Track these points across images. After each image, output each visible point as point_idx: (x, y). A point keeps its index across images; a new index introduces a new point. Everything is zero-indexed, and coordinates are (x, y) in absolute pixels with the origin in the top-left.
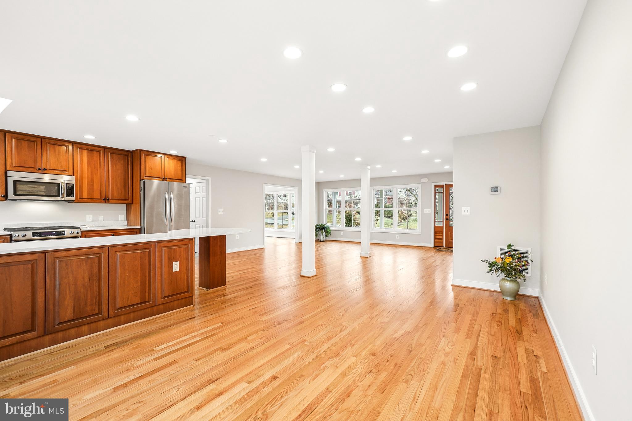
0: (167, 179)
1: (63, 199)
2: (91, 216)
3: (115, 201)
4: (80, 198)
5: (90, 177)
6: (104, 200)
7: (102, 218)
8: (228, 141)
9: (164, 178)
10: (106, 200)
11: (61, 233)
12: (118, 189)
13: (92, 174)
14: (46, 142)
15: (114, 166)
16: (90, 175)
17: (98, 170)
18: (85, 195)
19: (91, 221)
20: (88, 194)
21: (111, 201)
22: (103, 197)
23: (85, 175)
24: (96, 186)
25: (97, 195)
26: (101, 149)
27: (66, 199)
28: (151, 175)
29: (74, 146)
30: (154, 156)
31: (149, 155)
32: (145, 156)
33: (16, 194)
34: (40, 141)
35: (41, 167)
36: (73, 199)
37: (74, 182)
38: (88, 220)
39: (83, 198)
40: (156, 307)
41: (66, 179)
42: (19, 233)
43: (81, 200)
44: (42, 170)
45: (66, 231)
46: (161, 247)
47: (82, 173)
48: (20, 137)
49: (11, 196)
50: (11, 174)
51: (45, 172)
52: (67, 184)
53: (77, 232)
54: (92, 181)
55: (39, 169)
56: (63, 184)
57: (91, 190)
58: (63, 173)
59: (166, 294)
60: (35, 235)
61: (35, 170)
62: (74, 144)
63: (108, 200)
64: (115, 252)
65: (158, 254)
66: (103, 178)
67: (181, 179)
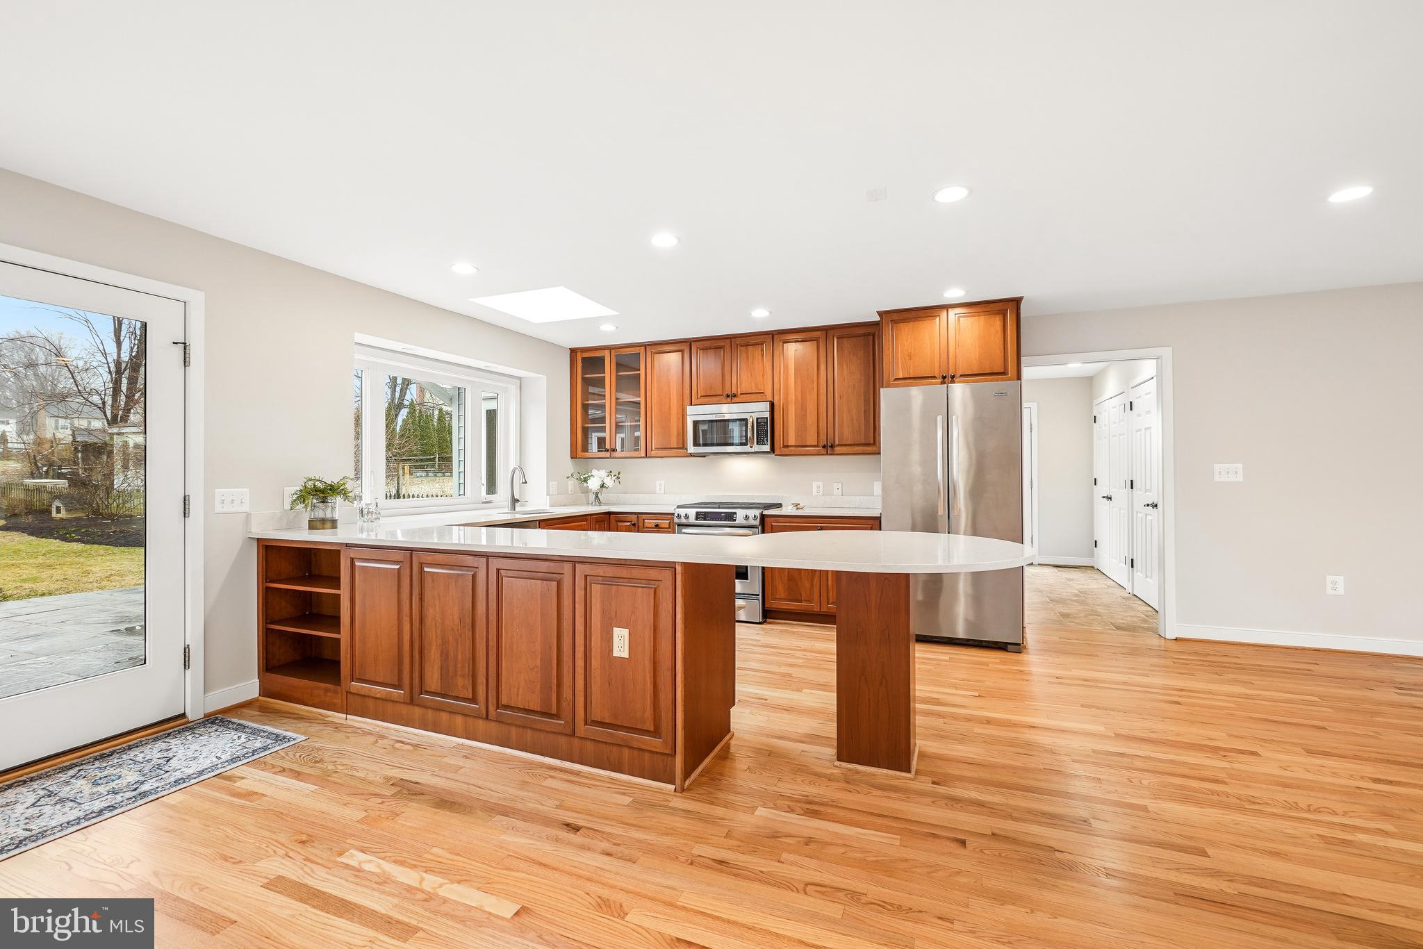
0: (953, 377)
1: (752, 450)
2: (820, 484)
3: (844, 449)
4: (784, 447)
5: (800, 399)
6: (824, 447)
7: (840, 489)
9: (944, 378)
10: (829, 448)
11: (731, 516)
12: (853, 420)
13: (803, 392)
14: (737, 344)
15: (845, 367)
16: (800, 395)
17: (813, 383)
19: (821, 493)
20: (797, 436)
21: (838, 449)
22: (823, 442)
23: (792, 397)
24: (811, 419)
25: (811, 440)
26: (820, 332)
27: (756, 448)
28: (909, 373)
29: (775, 341)
30: (917, 319)
31: (905, 321)
32: (895, 325)
33: (696, 444)
34: (729, 344)
35: (729, 393)
36: (767, 448)
37: (767, 415)
38: (815, 493)
39: (788, 446)
40: (576, 741)
41: (759, 410)
42: (682, 512)
43: (786, 451)
44: (731, 397)
45: (740, 514)
46: (586, 576)
47: (787, 394)
48: (707, 344)
49: (691, 449)
50: (690, 409)
51: (735, 400)
52: (757, 419)
53: (755, 516)
54: (802, 408)
55: (728, 396)
56: (751, 420)
57: (802, 429)
58: (759, 397)
59: (597, 715)
60: (698, 516)
61: (723, 399)
62: (775, 336)
63: (832, 446)
64: (498, 570)
65: (580, 594)
66: (823, 398)
67: (1003, 371)
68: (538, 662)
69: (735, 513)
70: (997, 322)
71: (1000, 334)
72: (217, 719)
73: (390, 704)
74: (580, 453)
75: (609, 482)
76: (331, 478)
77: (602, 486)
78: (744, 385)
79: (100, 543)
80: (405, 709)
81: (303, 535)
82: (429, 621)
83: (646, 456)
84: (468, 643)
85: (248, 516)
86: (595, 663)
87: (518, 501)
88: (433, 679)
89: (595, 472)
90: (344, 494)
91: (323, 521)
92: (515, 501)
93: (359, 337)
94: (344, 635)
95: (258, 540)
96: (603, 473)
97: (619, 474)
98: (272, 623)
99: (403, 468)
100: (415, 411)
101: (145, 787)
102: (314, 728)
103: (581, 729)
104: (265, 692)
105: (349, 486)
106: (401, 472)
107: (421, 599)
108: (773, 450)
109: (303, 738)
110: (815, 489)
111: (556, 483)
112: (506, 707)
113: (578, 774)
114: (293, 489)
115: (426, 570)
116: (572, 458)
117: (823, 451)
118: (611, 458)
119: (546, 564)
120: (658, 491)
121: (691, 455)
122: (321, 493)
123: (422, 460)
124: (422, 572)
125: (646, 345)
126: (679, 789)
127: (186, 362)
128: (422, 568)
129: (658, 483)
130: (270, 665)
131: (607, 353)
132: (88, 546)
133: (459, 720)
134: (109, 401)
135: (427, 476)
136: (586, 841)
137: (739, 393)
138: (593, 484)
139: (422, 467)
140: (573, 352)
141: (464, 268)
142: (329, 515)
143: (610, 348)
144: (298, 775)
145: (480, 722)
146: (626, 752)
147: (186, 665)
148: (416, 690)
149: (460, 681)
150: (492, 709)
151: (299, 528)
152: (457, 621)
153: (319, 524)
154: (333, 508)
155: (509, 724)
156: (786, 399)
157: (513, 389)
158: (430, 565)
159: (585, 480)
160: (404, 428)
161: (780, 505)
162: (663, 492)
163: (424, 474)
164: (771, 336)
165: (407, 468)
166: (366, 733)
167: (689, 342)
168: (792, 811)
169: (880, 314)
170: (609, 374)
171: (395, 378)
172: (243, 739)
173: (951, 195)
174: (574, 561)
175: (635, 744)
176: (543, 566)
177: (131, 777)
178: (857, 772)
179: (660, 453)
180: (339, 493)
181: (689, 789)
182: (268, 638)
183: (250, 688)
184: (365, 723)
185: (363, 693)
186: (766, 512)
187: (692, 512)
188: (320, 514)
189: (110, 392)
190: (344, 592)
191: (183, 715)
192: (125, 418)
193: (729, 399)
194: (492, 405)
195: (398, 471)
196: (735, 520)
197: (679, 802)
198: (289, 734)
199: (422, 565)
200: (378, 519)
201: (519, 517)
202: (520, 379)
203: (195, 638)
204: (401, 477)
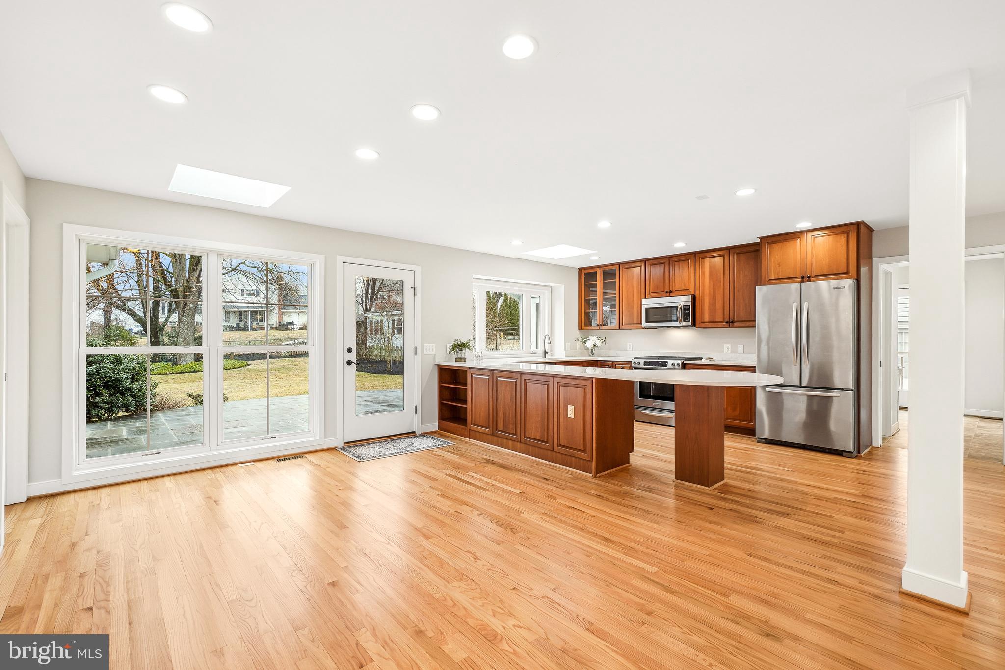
0: (809, 277)
1: (682, 325)
2: (729, 346)
3: (741, 324)
4: (702, 322)
5: (712, 293)
6: (727, 322)
7: (743, 349)
8: (756, 190)
9: (803, 278)
10: (730, 323)
12: (746, 306)
13: (714, 289)
14: (674, 261)
15: (741, 272)
16: (712, 291)
18: (706, 319)
19: (729, 352)
20: (710, 316)
21: (736, 324)
22: (727, 319)
23: (707, 292)
24: (719, 305)
25: (719, 318)
26: (725, 251)
27: (684, 323)
28: (778, 276)
29: (696, 258)
30: (785, 241)
31: (776, 242)
32: (769, 245)
33: (647, 321)
34: (668, 262)
35: (668, 290)
36: (690, 323)
37: (690, 303)
38: (725, 351)
39: (704, 322)
40: (554, 453)
41: (683, 300)
42: (637, 361)
43: (703, 325)
44: (669, 293)
45: (670, 362)
46: (558, 383)
47: (703, 290)
48: (655, 262)
49: (644, 324)
50: (644, 301)
51: (671, 294)
52: (684, 306)
53: (678, 364)
54: (713, 298)
55: (667, 292)
56: (680, 306)
57: (713, 311)
58: (686, 292)
59: (562, 443)
60: (645, 363)
61: (664, 294)
62: (697, 255)
63: (733, 322)
64: (525, 379)
65: (556, 390)
66: (727, 292)
67: (846, 271)
68: (540, 419)
69: (667, 362)
70: (842, 239)
71: (844, 248)
72: (425, 435)
73: (485, 435)
74: (583, 327)
75: (598, 343)
76: (464, 340)
77: (594, 346)
78: (677, 286)
79: (365, 372)
80: (490, 437)
81: (453, 364)
82: (499, 401)
83: (619, 329)
84: (514, 411)
85: (435, 355)
86: (561, 420)
87: (547, 353)
88: (501, 426)
89: (591, 338)
90: (469, 347)
91: (461, 358)
92: (546, 353)
93: (474, 276)
94: (468, 406)
95: (438, 365)
96: (595, 338)
97: (605, 338)
98: (443, 400)
99: (500, 335)
100: (507, 298)
101: (408, 449)
102: (458, 442)
103: (556, 448)
104: (440, 428)
105: (471, 344)
106: (498, 337)
107: (497, 391)
108: (694, 324)
109: (454, 444)
110: (725, 349)
111: (570, 344)
112: (528, 438)
113: (555, 467)
114: (450, 345)
115: (498, 379)
116: (579, 330)
117: (727, 325)
118: (600, 329)
119: (543, 377)
120: (628, 349)
121: (645, 328)
122: (460, 346)
123: (511, 329)
124: (497, 380)
125: (619, 264)
126: (593, 476)
127: (415, 294)
128: (497, 378)
129: (628, 344)
130: (442, 418)
131: (598, 270)
132: (361, 373)
133: (510, 442)
134: (364, 299)
135: (514, 339)
136: (550, 483)
137: (674, 290)
138: (589, 344)
139: (511, 333)
140: (580, 270)
141: (517, 242)
142: (463, 356)
143: (599, 267)
144: (453, 453)
145: (518, 444)
146: (573, 459)
147: (415, 413)
148: (494, 430)
149: (511, 426)
150: (522, 438)
151: (453, 362)
152: (509, 400)
153: (459, 360)
154: (465, 353)
155: (528, 445)
156: (703, 293)
157: (547, 293)
158: (500, 377)
159: (585, 342)
160: (502, 310)
161: (701, 359)
162: (631, 349)
163: (512, 338)
164: (694, 255)
165: (502, 334)
166: (476, 445)
167: (645, 261)
168: (640, 489)
169: (761, 238)
170: (599, 281)
171: (489, 292)
172: (435, 441)
173: (745, 192)
174: (553, 376)
175: (576, 456)
176: (542, 378)
177: (403, 446)
178: (683, 484)
179: (627, 327)
180: (467, 347)
181: (598, 477)
182: (442, 406)
183: (435, 426)
184: (476, 442)
185: (475, 430)
186: (686, 362)
187: (642, 361)
188: (460, 356)
189: (364, 295)
190: (469, 388)
191: (414, 432)
192: (370, 309)
193: (668, 294)
194: (537, 301)
195: (496, 336)
196: (666, 366)
197: (594, 480)
198: (450, 442)
199: (497, 377)
200: (482, 359)
201: (547, 360)
202: (551, 287)
203: (418, 403)
204: (498, 340)
